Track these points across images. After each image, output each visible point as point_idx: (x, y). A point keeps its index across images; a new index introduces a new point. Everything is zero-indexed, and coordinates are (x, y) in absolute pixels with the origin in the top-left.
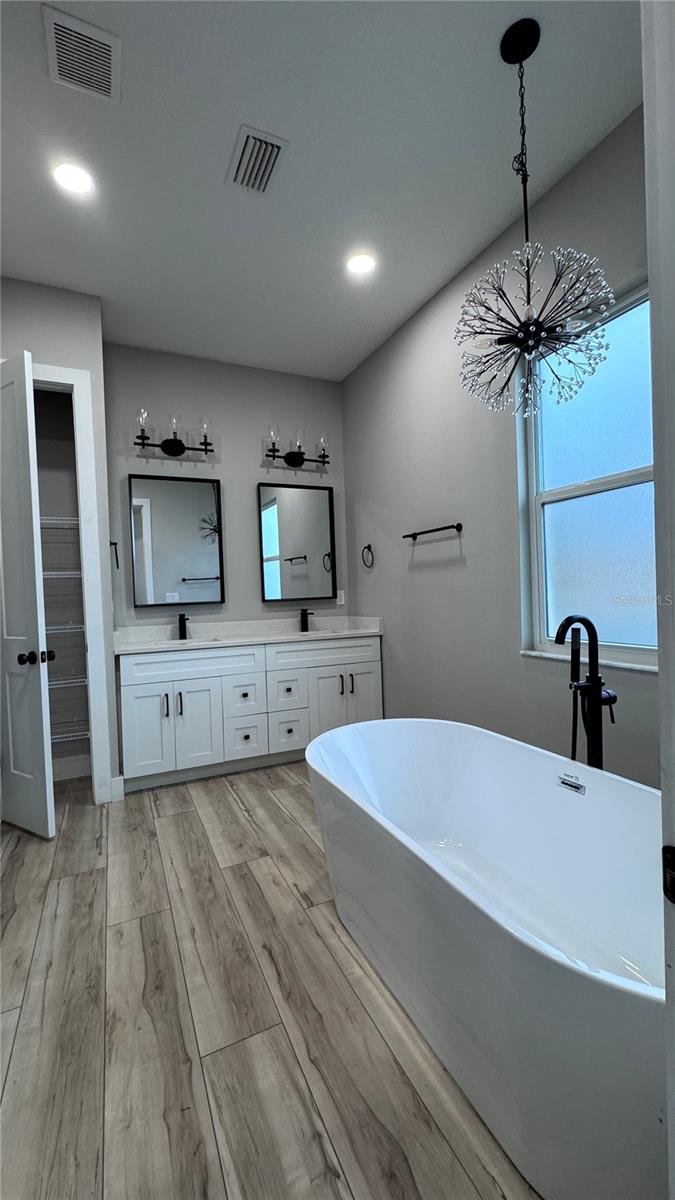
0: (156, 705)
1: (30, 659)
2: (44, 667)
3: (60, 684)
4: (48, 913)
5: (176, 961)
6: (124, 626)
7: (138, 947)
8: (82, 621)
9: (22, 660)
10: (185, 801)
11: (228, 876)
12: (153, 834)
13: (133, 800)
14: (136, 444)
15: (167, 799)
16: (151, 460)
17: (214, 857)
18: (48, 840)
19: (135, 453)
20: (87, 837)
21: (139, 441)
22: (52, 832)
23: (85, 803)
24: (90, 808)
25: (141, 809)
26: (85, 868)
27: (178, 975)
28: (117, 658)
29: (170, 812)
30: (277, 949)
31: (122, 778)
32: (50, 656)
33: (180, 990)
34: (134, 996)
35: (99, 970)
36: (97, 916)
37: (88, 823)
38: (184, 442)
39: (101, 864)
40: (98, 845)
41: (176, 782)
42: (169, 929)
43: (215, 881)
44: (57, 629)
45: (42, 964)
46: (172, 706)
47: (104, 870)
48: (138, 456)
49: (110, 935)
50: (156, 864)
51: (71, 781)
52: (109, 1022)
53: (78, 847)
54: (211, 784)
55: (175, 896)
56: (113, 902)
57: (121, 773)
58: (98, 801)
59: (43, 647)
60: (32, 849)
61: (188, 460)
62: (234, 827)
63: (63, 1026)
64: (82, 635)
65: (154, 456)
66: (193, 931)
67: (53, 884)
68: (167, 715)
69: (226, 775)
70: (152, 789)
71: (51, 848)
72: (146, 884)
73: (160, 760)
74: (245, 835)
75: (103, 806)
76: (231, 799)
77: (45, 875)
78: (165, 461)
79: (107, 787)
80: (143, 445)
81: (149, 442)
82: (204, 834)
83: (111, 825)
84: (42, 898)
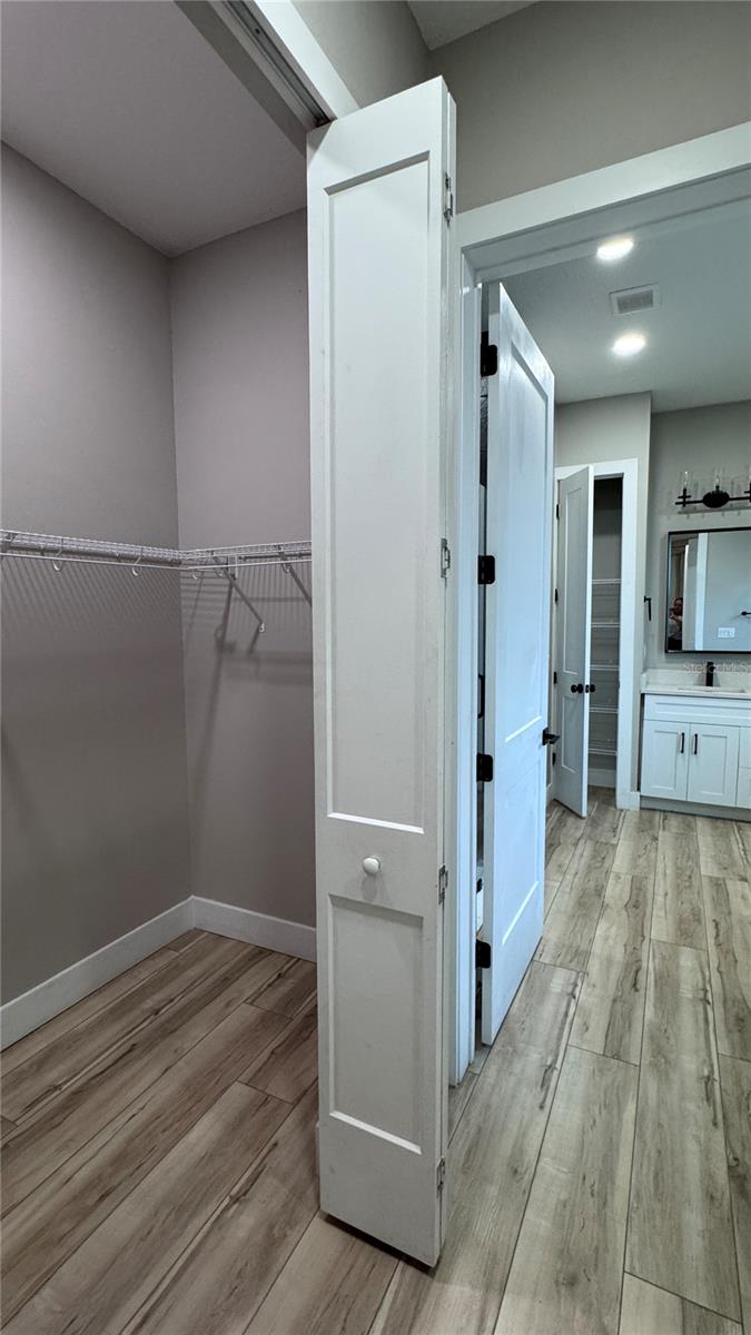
0: (674, 741)
1: (578, 689)
2: (587, 696)
3: (597, 710)
4: (578, 852)
5: (650, 901)
6: (655, 668)
7: (627, 888)
8: (617, 662)
9: (574, 689)
10: (690, 827)
11: (705, 881)
12: (656, 839)
13: (646, 814)
14: (677, 503)
15: (674, 822)
16: (691, 515)
17: (698, 866)
18: (580, 817)
19: (676, 511)
20: (607, 825)
21: (681, 500)
22: (584, 814)
23: (610, 805)
24: (612, 809)
25: (651, 822)
26: (603, 840)
27: (650, 907)
28: (643, 696)
29: (674, 830)
30: (723, 925)
31: (638, 793)
32: (592, 688)
33: (648, 913)
34: (621, 904)
35: (603, 887)
36: (606, 865)
37: (609, 817)
38: (729, 494)
39: (614, 841)
40: (614, 830)
41: (687, 812)
42: (650, 888)
43: (693, 879)
44: (598, 668)
45: (573, 871)
46: (688, 744)
47: (615, 846)
48: (680, 513)
49: (612, 876)
50: (653, 855)
51: (602, 788)
52: (604, 907)
53: (600, 828)
54: (720, 824)
55: (660, 876)
56: (617, 862)
57: (639, 789)
58: (619, 805)
59: (587, 682)
60: (571, 820)
61: (732, 509)
62: (726, 856)
63: (581, 897)
64: (617, 673)
65: (695, 511)
66: (666, 894)
67: (582, 842)
68: (682, 751)
69: (736, 821)
70: (664, 811)
71: (582, 824)
72: (642, 861)
73: (671, 788)
74: (733, 864)
75: (622, 810)
76: (733, 839)
77: (578, 835)
78: (706, 514)
79: (627, 798)
80: (684, 503)
81: (692, 499)
82: (697, 851)
83: (625, 824)
84: (576, 845)
